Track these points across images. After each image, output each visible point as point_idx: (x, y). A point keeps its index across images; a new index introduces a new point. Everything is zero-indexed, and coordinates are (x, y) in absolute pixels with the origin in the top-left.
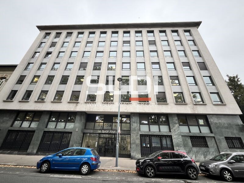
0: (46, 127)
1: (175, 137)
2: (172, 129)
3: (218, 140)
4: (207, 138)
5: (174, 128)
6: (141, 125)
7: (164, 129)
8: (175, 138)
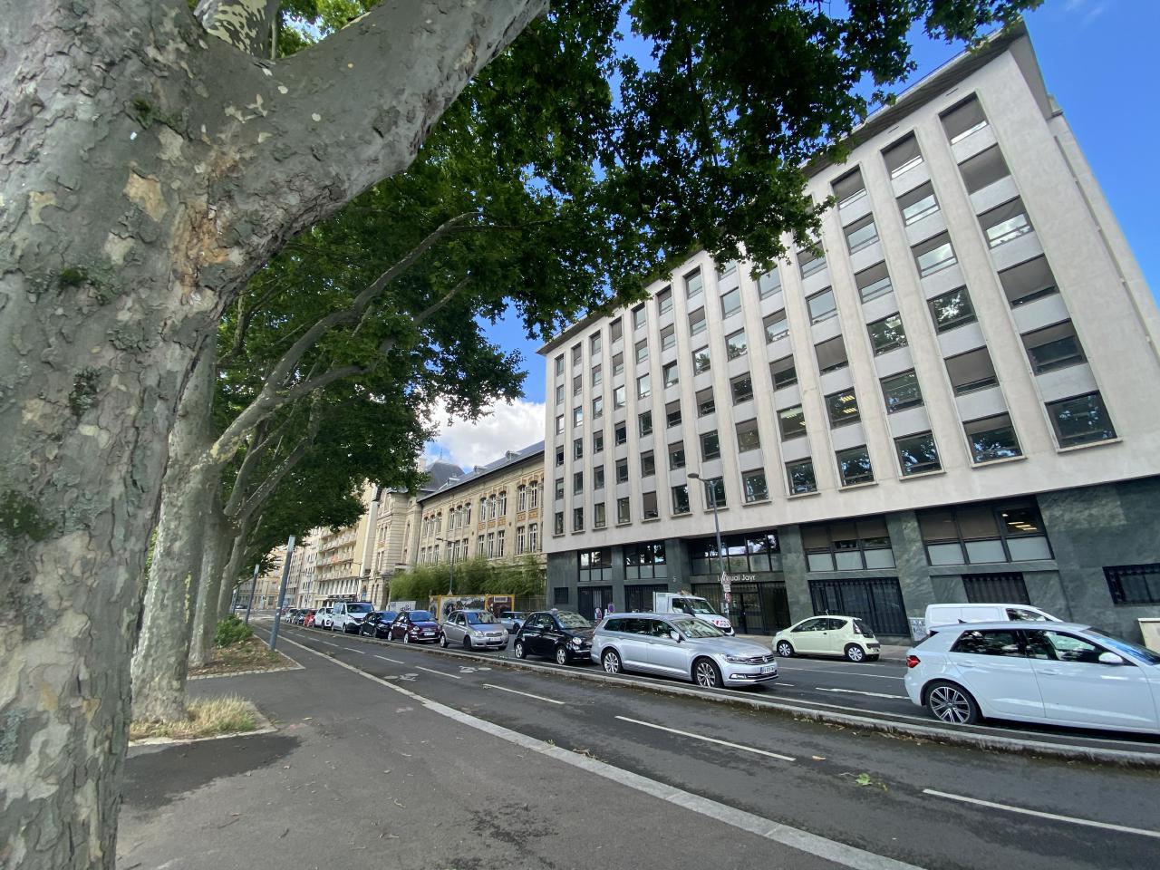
0: (626, 578)
1: (908, 581)
2: (900, 557)
3: (1070, 582)
4: (1026, 578)
5: (906, 557)
6: (810, 557)
7: (878, 561)
8: (909, 585)
